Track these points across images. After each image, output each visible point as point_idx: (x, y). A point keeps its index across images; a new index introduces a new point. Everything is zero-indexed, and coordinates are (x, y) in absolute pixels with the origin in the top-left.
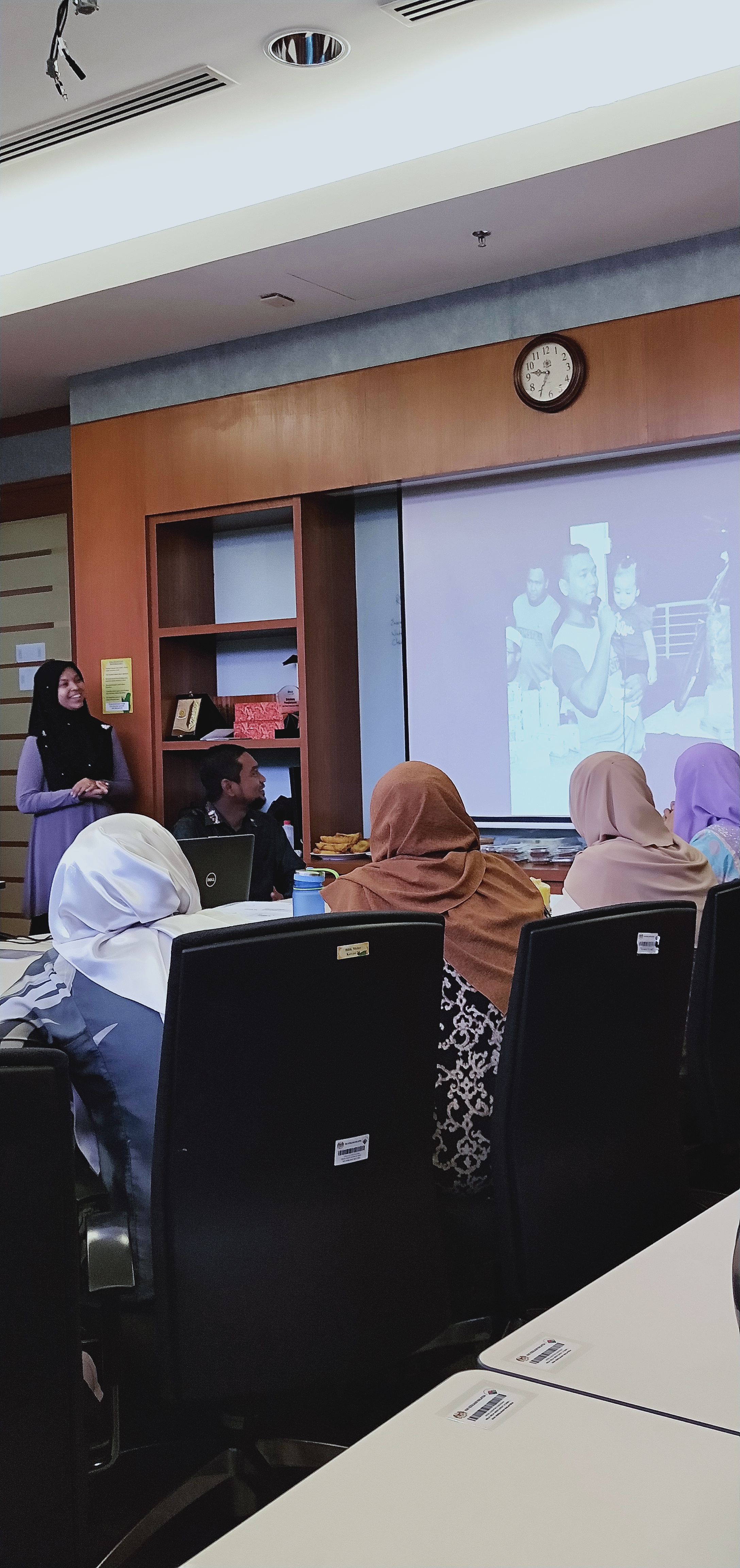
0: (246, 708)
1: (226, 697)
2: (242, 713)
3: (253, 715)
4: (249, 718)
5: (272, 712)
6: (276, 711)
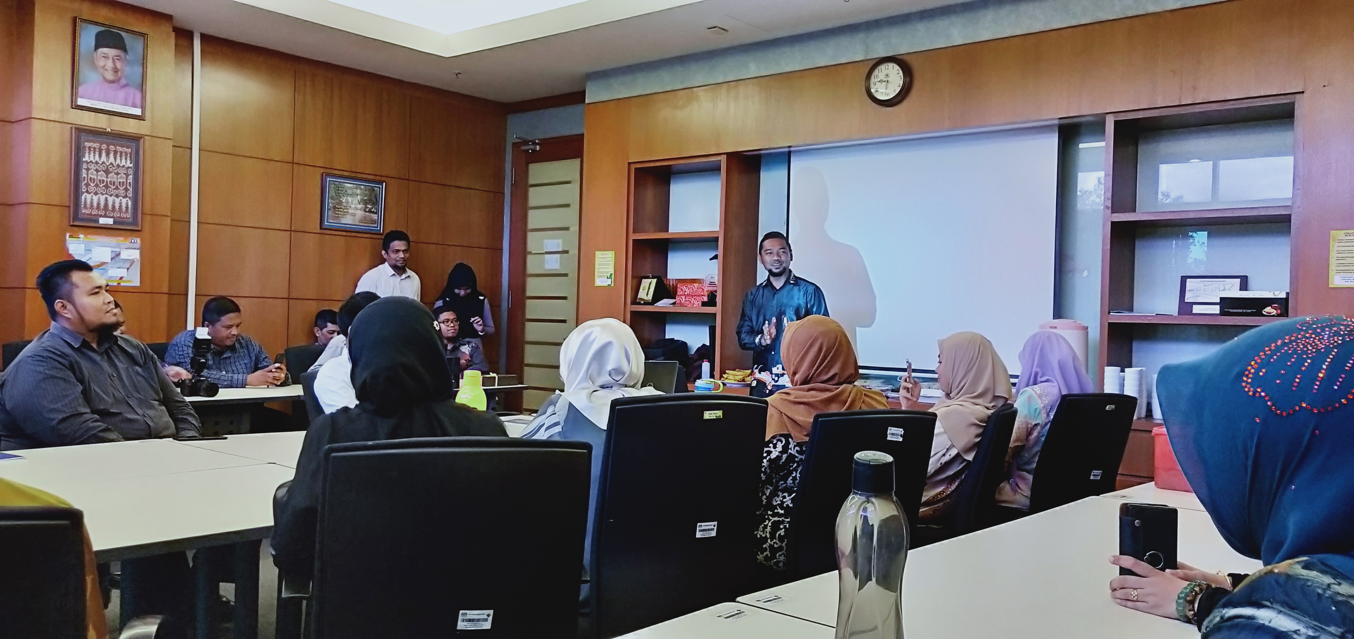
0: (684, 287)
1: (673, 279)
2: (682, 290)
3: (688, 291)
4: (686, 293)
5: (701, 290)
6: (703, 289)
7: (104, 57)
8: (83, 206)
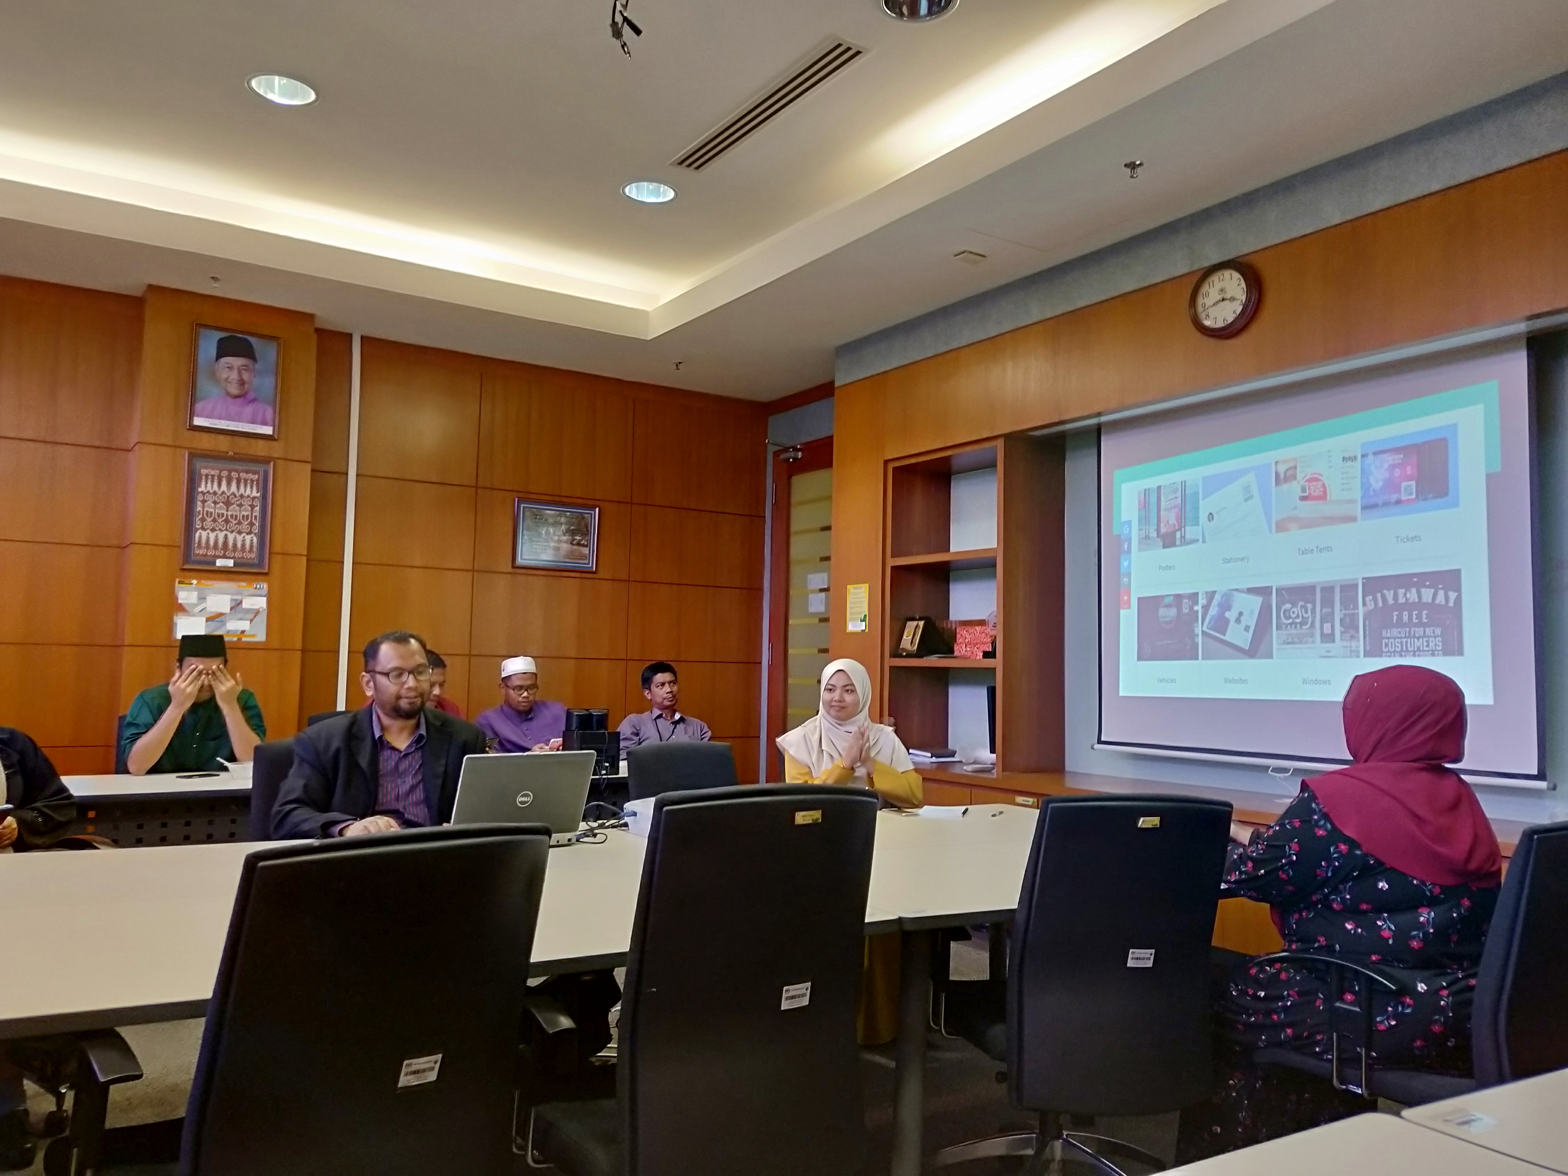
0: (965, 631)
1: (956, 621)
2: (962, 635)
3: (969, 637)
4: (966, 641)
5: (983, 635)
6: (986, 635)
7: (228, 368)
8: (196, 545)
